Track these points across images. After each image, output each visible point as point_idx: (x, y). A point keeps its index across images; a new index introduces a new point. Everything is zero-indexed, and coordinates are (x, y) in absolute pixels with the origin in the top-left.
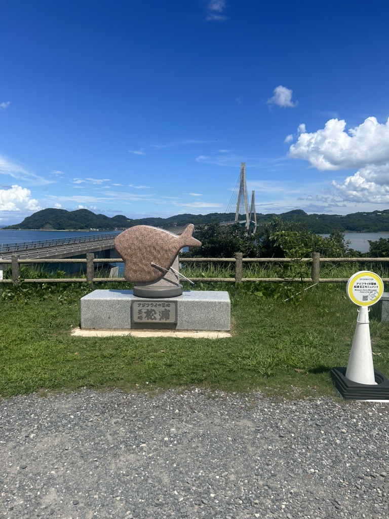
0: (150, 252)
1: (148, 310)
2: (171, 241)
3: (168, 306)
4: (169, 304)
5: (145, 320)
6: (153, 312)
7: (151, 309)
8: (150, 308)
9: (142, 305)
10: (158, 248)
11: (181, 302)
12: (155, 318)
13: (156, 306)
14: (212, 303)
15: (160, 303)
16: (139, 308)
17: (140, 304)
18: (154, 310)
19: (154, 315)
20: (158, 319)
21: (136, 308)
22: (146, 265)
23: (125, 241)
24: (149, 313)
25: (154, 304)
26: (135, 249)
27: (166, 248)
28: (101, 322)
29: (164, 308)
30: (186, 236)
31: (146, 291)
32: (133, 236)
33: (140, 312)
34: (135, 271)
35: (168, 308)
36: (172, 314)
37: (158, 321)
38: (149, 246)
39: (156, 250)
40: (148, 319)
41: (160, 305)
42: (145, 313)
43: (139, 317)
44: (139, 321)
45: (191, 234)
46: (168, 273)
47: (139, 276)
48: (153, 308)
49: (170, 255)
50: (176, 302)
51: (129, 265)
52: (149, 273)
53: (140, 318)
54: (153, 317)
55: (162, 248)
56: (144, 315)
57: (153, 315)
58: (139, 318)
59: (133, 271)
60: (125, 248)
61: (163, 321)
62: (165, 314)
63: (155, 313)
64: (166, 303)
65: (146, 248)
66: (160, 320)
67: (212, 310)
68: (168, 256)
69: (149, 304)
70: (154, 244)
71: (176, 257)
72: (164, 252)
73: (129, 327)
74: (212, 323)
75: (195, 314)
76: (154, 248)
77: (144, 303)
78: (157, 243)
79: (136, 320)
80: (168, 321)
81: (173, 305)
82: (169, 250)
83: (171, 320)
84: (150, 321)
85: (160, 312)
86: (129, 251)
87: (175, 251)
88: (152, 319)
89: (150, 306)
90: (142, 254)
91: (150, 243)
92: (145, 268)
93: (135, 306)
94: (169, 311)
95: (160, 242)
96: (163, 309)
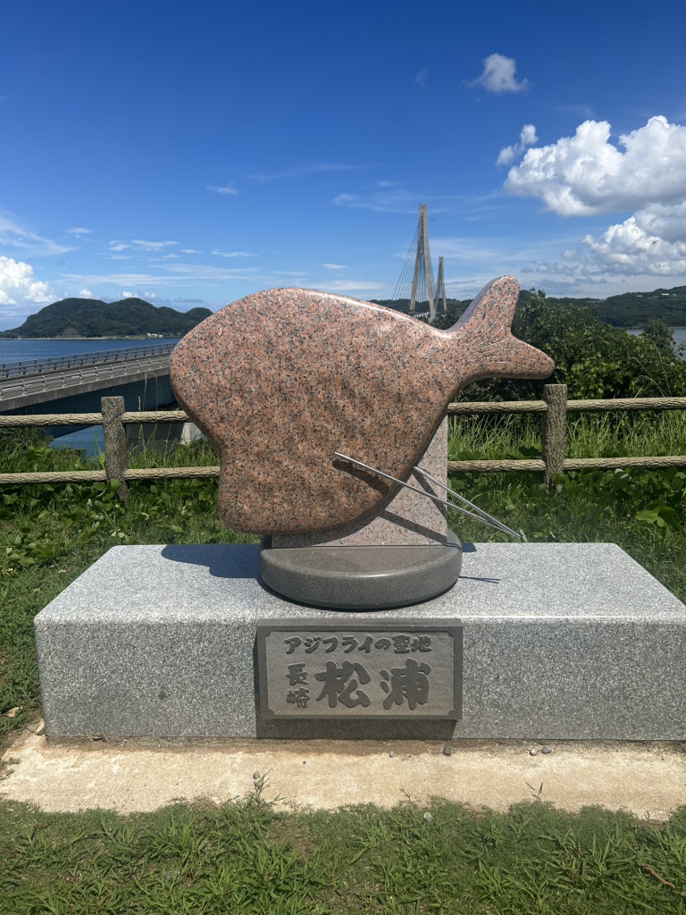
0: (330, 406)
1: (330, 665)
2: (421, 353)
3: (422, 646)
4: (428, 641)
5: (319, 709)
6: (355, 676)
7: (346, 664)
8: (338, 657)
9: (302, 647)
10: (360, 388)
11: (478, 626)
12: (364, 701)
13: (366, 648)
14: (616, 628)
15: (384, 636)
16: (292, 660)
17: (297, 642)
18: (358, 668)
19: (361, 688)
20: (375, 701)
21: (278, 658)
22: (311, 463)
23: (215, 359)
24: (335, 680)
25: (360, 639)
26: (262, 397)
27: (398, 385)
28: (127, 714)
29: (403, 658)
30: (486, 329)
31: (317, 579)
32: (252, 338)
33: (296, 674)
34: (266, 490)
35: (419, 658)
36: (439, 681)
37: (375, 711)
38: (325, 381)
39: (352, 395)
40: (332, 705)
41: (383, 645)
42: (319, 677)
43: (291, 694)
44: (293, 711)
45: (508, 320)
46: (403, 491)
47: (279, 510)
48: (356, 658)
49: (415, 415)
50: (454, 631)
51: (239, 463)
52: (326, 494)
53: (298, 699)
54: (354, 696)
55: (380, 387)
56: (316, 687)
57: (353, 686)
58: (291, 699)
59: (256, 490)
60: (219, 391)
61: (402, 711)
62: (410, 683)
63: (365, 679)
64: (414, 637)
65: (309, 390)
66: (387, 705)
67: (618, 658)
68: (407, 420)
69: (334, 641)
70: (346, 370)
71: (438, 423)
72: (390, 404)
73: (250, 729)
74: (612, 710)
75: (540, 679)
76: (345, 387)
77: (311, 636)
78: (358, 368)
79: (279, 705)
80: (420, 711)
81: (442, 645)
82: (413, 394)
83: (435, 707)
84: (341, 711)
85: (384, 674)
86: (238, 402)
87: (435, 396)
88: (351, 704)
89: (340, 650)
90: (295, 417)
91: (325, 367)
92: (307, 473)
93: (275, 649)
94: (426, 669)
95: (370, 361)
96: (399, 662)
